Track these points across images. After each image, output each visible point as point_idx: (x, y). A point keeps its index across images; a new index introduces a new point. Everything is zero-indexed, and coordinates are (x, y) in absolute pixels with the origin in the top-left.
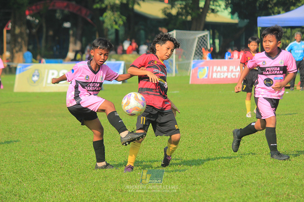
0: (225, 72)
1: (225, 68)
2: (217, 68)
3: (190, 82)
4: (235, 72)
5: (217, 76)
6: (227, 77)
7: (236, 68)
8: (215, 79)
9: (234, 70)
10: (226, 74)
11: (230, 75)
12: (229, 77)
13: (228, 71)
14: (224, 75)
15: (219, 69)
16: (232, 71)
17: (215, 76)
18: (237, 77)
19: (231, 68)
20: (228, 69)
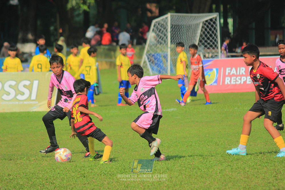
0: (243, 75)
2: (231, 70)
5: (230, 81)
8: (228, 85)
10: (244, 79)
13: (247, 74)
14: (241, 79)
15: (234, 71)
17: (227, 81)
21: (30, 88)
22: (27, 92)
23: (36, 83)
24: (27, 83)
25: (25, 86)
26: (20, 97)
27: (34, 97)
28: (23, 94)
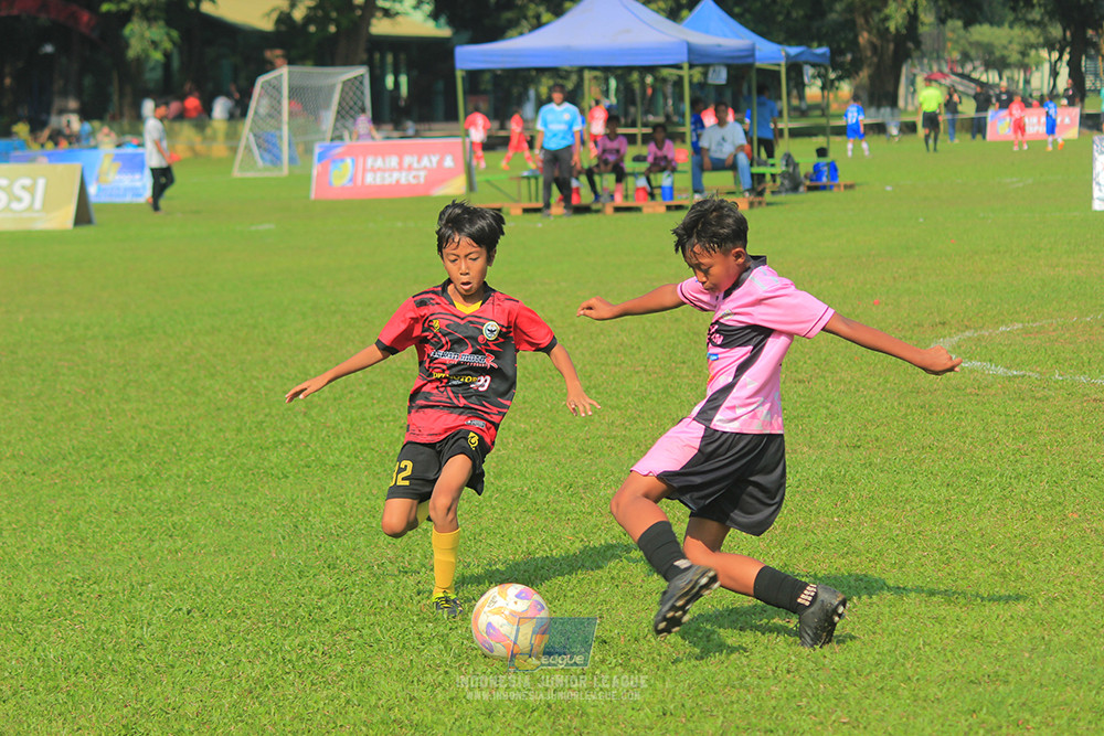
0: (392, 170)
1: (393, 161)
2: (375, 161)
3: (313, 195)
4: (418, 170)
5: (375, 179)
6: (398, 182)
7: (419, 161)
8: (370, 186)
9: (415, 165)
10: (396, 175)
11: (404, 178)
12: (403, 181)
13: (401, 168)
14: (391, 176)
15: (379, 163)
16: (410, 168)
17: (369, 179)
18: (422, 180)
19: (408, 160)
20: (400, 163)
21: (31, 190)
22: (26, 196)
23: (41, 183)
24: (27, 182)
25: (24, 188)
26: (15, 206)
27: (38, 204)
28: (19, 200)
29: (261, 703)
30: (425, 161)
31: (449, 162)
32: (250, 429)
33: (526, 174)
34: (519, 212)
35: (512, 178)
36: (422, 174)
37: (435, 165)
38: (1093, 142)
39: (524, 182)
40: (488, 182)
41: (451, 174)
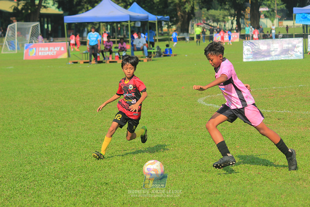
0: (46, 51)
1: (47, 49)
2: (42, 49)
3: (24, 59)
4: (54, 51)
5: (42, 54)
6: (48, 54)
7: (54, 49)
8: (40, 56)
9: (53, 50)
10: (48, 53)
11: (50, 53)
12: (50, 54)
13: (49, 50)
14: (46, 53)
15: (43, 49)
16: (52, 51)
17: (40, 54)
18: (55, 54)
19: (51, 48)
20: (49, 49)
29: (10, 202)
30: (56, 49)
31: (63, 49)
32: (7, 125)
33: (84, 52)
34: (82, 63)
35: (80, 53)
36: (55, 52)
37: (59, 50)
38: (243, 42)
39: (84, 54)
40: (74, 54)
41: (63, 52)
